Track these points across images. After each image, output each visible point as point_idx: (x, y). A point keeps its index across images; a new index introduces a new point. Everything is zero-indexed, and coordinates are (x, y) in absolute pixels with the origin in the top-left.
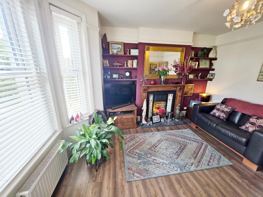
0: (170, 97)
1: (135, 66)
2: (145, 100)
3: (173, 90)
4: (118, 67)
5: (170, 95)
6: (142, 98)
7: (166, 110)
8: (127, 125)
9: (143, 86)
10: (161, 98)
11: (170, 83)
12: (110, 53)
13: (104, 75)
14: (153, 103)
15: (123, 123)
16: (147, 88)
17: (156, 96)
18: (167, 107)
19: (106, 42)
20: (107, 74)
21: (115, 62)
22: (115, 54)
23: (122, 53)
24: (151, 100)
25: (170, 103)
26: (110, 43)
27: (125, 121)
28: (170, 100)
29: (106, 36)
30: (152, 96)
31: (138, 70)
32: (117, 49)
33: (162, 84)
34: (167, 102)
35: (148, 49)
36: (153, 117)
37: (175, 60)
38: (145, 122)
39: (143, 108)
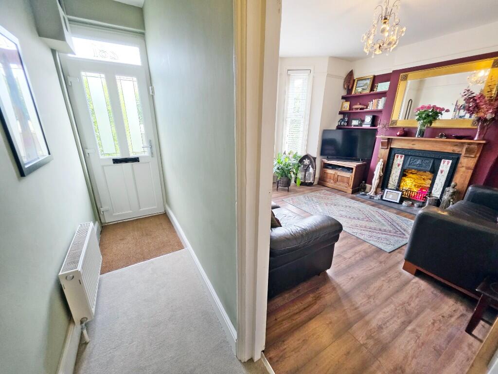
0: (445, 166)
1: (380, 107)
2: (381, 160)
3: (451, 151)
4: (359, 111)
5: (446, 163)
7: (431, 193)
8: (340, 185)
9: (380, 137)
10: (420, 165)
11: (441, 136)
12: (353, 93)
13: (339, 121)
14: (401, 169)
15: (336, 181)
16: (387, 140)
17: (410, 159)
18: (434, 186)
19: (350, 80)
20: (342, 120)
21: (356, 104)
22: (358, 94)
23: (367, 91)
24: (399, 165)
25: (441, 179)
26: (356, 81)
27: (339, 178)
28: (443, 172)
29: (351, 74)
30: (401, 157)
31: (383, 112)
32: (364, 86)
33: (417, 136)
34: (436, 176)
35: (405, 78)
36: (386, 190)
37: (469, 88)
38: (372, 193)
39: (375, 173)
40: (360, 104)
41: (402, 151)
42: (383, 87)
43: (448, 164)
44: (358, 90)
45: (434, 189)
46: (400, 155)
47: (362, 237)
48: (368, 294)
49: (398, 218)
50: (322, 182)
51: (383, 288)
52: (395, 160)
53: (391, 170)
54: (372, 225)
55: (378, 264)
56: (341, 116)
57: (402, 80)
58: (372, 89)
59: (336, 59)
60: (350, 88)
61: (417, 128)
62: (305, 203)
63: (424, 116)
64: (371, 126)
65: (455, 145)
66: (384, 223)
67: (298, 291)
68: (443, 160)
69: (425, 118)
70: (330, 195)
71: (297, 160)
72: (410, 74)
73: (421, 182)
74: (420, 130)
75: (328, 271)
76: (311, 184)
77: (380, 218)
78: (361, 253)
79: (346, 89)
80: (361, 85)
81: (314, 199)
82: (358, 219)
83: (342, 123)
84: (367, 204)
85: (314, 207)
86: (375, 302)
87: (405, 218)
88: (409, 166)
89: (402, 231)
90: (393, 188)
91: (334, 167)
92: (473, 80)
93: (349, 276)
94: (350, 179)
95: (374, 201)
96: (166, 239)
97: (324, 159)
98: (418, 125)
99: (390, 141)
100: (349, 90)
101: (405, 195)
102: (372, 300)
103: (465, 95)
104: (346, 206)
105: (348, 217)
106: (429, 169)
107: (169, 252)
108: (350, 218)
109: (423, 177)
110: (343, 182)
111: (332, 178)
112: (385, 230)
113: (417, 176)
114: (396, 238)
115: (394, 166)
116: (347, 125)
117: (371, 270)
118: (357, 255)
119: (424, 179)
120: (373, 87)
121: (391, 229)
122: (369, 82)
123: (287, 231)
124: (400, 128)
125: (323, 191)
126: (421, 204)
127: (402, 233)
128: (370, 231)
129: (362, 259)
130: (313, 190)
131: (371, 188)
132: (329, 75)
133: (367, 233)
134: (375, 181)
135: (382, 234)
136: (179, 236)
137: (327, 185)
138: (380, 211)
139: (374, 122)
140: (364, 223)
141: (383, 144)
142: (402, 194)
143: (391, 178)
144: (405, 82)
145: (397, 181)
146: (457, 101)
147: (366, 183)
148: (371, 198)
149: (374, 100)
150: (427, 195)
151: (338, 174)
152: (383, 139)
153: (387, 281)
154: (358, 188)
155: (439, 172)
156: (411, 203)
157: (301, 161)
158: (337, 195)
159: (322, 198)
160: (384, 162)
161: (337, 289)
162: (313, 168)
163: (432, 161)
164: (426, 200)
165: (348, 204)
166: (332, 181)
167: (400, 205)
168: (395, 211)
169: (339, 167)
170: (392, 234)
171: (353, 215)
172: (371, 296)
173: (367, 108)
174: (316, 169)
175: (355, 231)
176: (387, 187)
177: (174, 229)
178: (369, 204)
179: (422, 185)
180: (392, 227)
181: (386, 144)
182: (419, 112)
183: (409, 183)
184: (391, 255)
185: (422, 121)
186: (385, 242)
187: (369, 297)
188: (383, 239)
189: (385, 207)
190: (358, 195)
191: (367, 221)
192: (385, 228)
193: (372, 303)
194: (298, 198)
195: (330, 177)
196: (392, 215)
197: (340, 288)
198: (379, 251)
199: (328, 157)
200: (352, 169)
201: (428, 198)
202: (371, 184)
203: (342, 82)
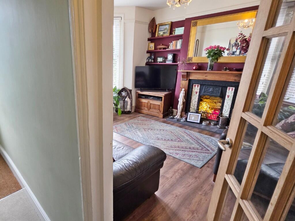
0: (230, 92)
1: (179, 47)
2: (183, 89)
3: (233, 81)
4: (162, 50)
5: (231, 90)
6: (181, 86)
7: (222, 113)
8: (153, 112)
9: (181, 71)
10: (212, 92)
11: (226, 70)
12: (156, 36)
13: (147, 59)
14: (199, 96)
15: (149, 108)
16: (186, 74)
17: (204, 87)
18: (224, 108)
19: (153, 26)
20: (150, 57)
21: (160, 45)
22: (160, 37)
23: (167, 34)
24: (196, 93)
25: (228, 102)
26: (158, 26)
27: (152, 106)
28: (229, 97)
29: (153, 20)
30: (198, 86)
31: (181, 51)
32: (164, 30)
33: (208, 69)
34: (225, 100)
35: (195, 25)
36: (189, 113)
37: (242, 33)
38: (178, 116)
39: (179, 100)
40: (163, 45)
41: (198, 82)
42: (180, 31)
43: (232, 90)
44: (160, 33)
45: (224, 110)
46: (197, 85)
47: (177, 157)
48: (191, 209)
49: (201, 136)
50: (138, 109)
51: (202, 202)
52: (193, 89)
53: (191, 98)
54: (183, 144)
55: (194, 180)
56: (148, 55)
57: (193, 26)
58: (171, 33)
59: (141, 9)
60: (154, 32)
61: (207, 63)
62: (127, 130)
63: (212, 54)
64: (173, 63)
65: (236, 76)
66: (192, 141)
67: (134, 217)
68: (228, 88)
69: (212, 56)
70: (146, 121)
71: (116, 93)
72: (199, 22)
73: (213, 105)
74: (211, 65)
75: (156, 193)
76: (129, 113)
77: (188, 138)
78: (179, 171)
79: (150, 33)
80: (162, 29)
81: (134, 125)
82: (172, 140)
83: (150, 60)
84: (176, 126)
85: (135, 133)
86: (198, 216)
87: (207, 136)
88: (204, 93)
89: (206, 147)
90: (194, 111)
91: (147, 97)
92: (240, 25)
93: (173, 195)
94: (161, 105)
95: (181, 123)
96: (3, 181)
97: (138, 90)
98: (209, 61)
99: (188, 74)
100: (153, 33)
101: (203, 116)
102: (195, 214)
103: (240, 38)
104: (161, 130)
105: (164, 139)
106: (219, 95)
107: (7, 195)
108: (165, 140)
109: (215, 101)
110: (155, 109)
111: (146, 106)
112: (194, 148)
113: (210, 100)
114: (204, 155)
115: (193, 94)
116: (154, 62)
117: (189, 186)
118: (177, 174)
119: (215, 102)
120: (171, 32)
121: (198, 147)
122: (168, 27)
123: (121, 167)
124: (195, 63)
125: (140, 118)
126: (216, 122)
127: (207, 149)
128: (183, 150)
129: (181, 177)
130: (132, 117)
131: (177, 112)
132: (136, 22)
133: (181, 152)
134: (180, 106)
135: (192, 152)
136: (15, 176)
137: (142, 112)
138: (187, 131)
139: (175, 59)
140: (177, 144)
141: (183, 76)
142: (201, 116)
143: (191, 103)
144: (195, 27)
145: (196, 106)
146: (230, 40)
147: (172, 108)
148: (178, 121)
149: (173, 42)
150: (219, 115)
151: (151, 103)
152: (183, 72)
153: (203, 195)
154: (167, 112)
155: (227, 97)
156: (208, 122)
157: (120, 93)
158: (152, 120)
159: (140, 124)
160: (185, 91)
161: (166, 209)
162: (130, 99)
163: (220, 89)
164: (219, 119)
165: (162, 128)
166: (146, 109)
167: (201, 125)
168: (198, 130)
169: (151, 96)
170: (200, 151)
171: (168, 137)
172: (194, 211)
173: (168, 48)
174: (132, 99)
175: (171, 151)
176: (189, 111)
177: (10, 169)
178: (177, 126)
179: (214, 107)
180: (198, 145)
181: (186, 77)
182: (208, 51)
183: (205, 107)
184: (202, 170)
185: (211, 58)
186: (196, 159)
187: (193, 212)
188: (194, 156)
189: (190, 128)
190: (168, 119)
191: (179, 141)
192: (193, 146)
193: (196, 217)
194: (120, 126)
195: (144, 105)
196: (196, 134)
197: (169, 208)
198: (193, 167)
199: (141, 89)
200: (161, 98)
201: (221, 117)
202: (177, 109)
203: (147, 27)
